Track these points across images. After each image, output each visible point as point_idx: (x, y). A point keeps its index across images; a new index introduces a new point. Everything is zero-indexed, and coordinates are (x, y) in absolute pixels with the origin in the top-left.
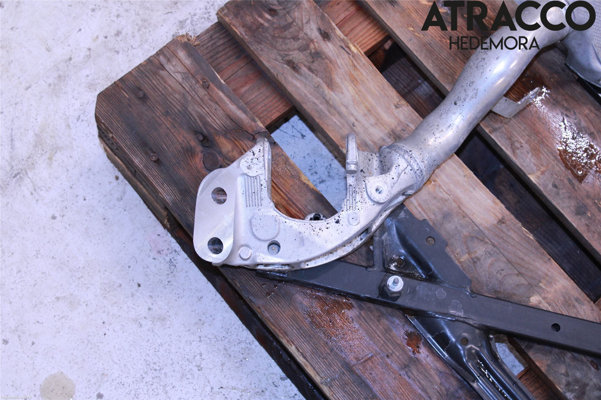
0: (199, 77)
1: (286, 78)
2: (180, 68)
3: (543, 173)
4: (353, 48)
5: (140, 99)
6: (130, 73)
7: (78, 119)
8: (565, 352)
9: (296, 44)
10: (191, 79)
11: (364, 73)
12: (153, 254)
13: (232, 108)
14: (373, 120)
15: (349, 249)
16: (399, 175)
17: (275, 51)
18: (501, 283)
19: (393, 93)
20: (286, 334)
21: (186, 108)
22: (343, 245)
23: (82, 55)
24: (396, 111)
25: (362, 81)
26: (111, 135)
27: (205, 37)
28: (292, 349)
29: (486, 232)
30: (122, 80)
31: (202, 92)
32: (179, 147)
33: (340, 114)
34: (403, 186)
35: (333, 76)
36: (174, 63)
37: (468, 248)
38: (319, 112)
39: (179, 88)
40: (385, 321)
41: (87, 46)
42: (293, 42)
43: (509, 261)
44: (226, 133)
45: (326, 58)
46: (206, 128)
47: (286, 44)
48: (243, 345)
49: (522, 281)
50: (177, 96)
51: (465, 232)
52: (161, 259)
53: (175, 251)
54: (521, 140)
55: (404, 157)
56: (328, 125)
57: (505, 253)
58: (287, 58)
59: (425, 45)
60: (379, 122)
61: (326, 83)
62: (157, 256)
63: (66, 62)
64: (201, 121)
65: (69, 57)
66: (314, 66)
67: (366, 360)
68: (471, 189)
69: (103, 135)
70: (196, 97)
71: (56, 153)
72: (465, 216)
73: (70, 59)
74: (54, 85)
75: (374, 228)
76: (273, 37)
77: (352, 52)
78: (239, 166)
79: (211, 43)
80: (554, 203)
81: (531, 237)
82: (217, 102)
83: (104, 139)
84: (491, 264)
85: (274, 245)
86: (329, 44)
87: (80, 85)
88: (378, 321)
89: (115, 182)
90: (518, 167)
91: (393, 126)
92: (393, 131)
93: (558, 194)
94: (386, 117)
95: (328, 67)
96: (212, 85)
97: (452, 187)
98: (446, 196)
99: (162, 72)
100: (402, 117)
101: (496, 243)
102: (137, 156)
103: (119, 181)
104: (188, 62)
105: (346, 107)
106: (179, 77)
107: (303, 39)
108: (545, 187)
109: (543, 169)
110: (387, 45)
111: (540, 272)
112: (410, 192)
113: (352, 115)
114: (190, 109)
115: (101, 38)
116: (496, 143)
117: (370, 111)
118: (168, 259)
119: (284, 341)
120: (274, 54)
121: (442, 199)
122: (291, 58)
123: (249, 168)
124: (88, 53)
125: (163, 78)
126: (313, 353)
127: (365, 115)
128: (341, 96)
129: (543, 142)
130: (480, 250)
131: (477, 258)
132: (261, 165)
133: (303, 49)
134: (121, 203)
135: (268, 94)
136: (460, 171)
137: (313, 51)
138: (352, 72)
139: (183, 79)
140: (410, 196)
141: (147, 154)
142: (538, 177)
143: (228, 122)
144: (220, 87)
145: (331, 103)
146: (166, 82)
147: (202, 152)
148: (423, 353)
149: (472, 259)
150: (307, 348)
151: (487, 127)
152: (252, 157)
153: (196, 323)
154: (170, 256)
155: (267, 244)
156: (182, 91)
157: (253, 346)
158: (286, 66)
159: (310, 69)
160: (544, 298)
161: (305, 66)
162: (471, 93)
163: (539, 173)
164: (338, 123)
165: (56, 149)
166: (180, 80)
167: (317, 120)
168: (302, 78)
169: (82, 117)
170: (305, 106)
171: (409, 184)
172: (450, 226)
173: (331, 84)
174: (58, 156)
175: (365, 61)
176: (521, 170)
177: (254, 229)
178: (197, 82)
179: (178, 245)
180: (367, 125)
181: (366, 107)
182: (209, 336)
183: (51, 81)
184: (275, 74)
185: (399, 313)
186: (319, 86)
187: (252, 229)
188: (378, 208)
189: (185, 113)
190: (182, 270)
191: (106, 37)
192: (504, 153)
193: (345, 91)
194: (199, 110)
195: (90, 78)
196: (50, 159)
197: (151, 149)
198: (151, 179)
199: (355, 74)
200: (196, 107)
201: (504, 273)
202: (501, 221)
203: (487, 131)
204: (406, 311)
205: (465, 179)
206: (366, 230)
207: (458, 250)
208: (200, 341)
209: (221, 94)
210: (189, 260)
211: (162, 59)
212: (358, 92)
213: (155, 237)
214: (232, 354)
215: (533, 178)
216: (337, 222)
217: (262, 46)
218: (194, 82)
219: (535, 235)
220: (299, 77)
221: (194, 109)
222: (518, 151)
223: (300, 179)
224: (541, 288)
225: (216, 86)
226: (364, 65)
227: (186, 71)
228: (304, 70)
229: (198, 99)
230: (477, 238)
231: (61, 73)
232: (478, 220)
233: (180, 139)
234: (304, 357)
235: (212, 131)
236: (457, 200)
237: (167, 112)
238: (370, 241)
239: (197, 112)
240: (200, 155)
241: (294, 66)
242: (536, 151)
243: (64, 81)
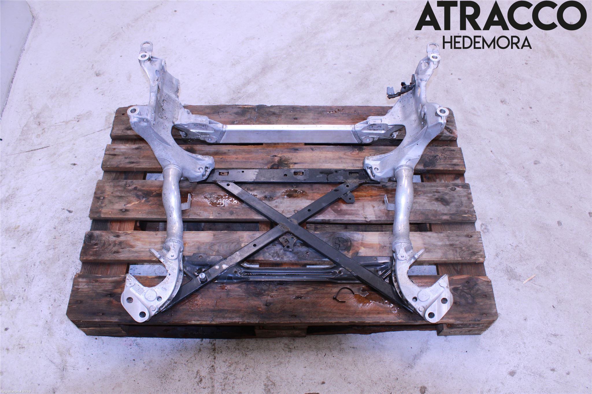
0: (92, 281)
1: (118, 257)
2: (84, 284)
3: (212, 214)
4: (129, 232)
5: (80, 303)
6: (70, 299)
7: (67, 335)
8: (263, 249)
9: (112, 246)
10: (90, 284)
11: (139, 235)
12: (129, 347)
13: (110, 279)
14: (153, 244)
15: (181, 281)
16: (174, 247)
17: (107, 253)
18: (230, 250)
19: (152, 233)
20: (187, 320)
21: (97, 292)
22: (177, 281)
23: (49, 317)
24: (157, 236)
25: (141, 238)
26: (82, 321)
27: (83, 270)
28: (193, 322)
29: (213, 242)
30: (69, 304)
31: (97, 284)
32: (105, 304)
33: (142, 251)
34: (178, 249)
35: (130, 244)
36: (81, 284)
37: (212, 250)
38: (136, 257)
39: (89, 289)
40: (210, 290)
41: (49, 313)
42: (110, 246)
43: (227, 243)
44: (115, 287)
45: (124, 241)
46: (108, 292)
47: (109, 249)
48: (181, 344)
49: (235, 244)
50: (90, 292)
51: (208, 247)
52: (133, 346)
53: (135, 340)
54: (198, 211)
55: (170, 242)
56: (142, 257)
57: (224, 242)
58: (113, 252)
59: (148, 213)
60: (156, 243)
61: (130, 248)
62: (131, 347)
63: (46, 324)
64: (105, 291)
65: (46, 321)
66: (123, 246)
67: (216, 304)
68: (198, 235)
69: (79, 325)
70: (97, 287)
71: (70, 351)
72: (203, 243)
73: (47, 321)
74: (49, 333)
75: (182, 268)
76: (103, 250)
77: (130, 233)
78: (127, 287)
79: (86, 270)
80: (223, 218)
81: (226, 231)
82: (104, 282)
83: (81, 326)
84: (223, 248)
85: (159, 298)
86: (121, 237)
87: (57, 325)
88: (209, 291)
89: (97, 341)
90: (204, 219)
91: (161, 240)
92: (162, 242)
93: (222, 215)
94: (156, 240)
95: (126, 243)
96: (98, 279)
97: (192, 240)
98: (193, 244)
99: (79, 290)
100: (161, 236)
101: (218, 242)
102: (95, 319)
103: (98, 339)
104: (84, 280)
105: (143, 248)
106: (86, 287)
107: (112, 243)
108: (216, 216)
109: (211, 213)
110: (138, 224)
111: (237, 237)
112: (182, 250)
113: (146, 248)
114: (98, 291)
115: (51, 307)
116: (193, 218)
117: (150, 243)
118: (135, 344)
119: (189, 323)
120: (108, 255)
121: (193, 245)
122: (114, 251)
123: (130, 284)
124: (51, 315)
125: (81, 291)
126: (200, 317)
127: (150, 245)
128: (138, 247)
129: (205, 206)
130: (216, 248)
131: (217, 250)
132: (133, 280)
133: (115, 245)
134: (105, 344)
135: (117, 267)
136: (190, 234)
137: (118, 243)
138: (135, 238)
139: (88, 286)
140: (183, 251)
141: (98, 315)
142: (212, 216)
143: (113, 284)
144: (101, 277)
145: (137, 251)
146: (83, 292)
147: (113, 299)
148: (228, 287)
149: (217, 252)
150: (196, 318)
151: (186, 216)
152: (128, 280)
153: (162, 353)
154: (135, 343)
155: (156, 300)
156: (91, 289)
157: (184, 341)
158: (114, 254)
159: (122, 248)
160: (245, 242)
161: (120, 249)
162: (172, 210)
163: (211, 215)
164: (145, 254)
165: (68, 350)
166: (87, 287)
167: (138, 259)
168: (122, 253)
169: (67, 333)
170: (131, 259)
171: (179, 248)
172: (202, 250)
173: (132, 247)
174: (71, 351)
175: (136, 232)
176: (206, 218)
177: (149, 300)
178: (93, 282)
179: (134, 338)
180: (153, 247)
181: (148, 243)
182: (169, 352)
183: (47, 333)
184: (113, 259)
185: (212, 284)
186: (129, 250)
187: (148, 300)
188: (177, 261)
189: (97, 294)
190: (142, 343)
191: (52, 305)
192: (197, 219)
193: (138, 244)
194: (101, 289)
195: (58, 321)
196: (69, 354)
197: (98, 313)
198: (106, 320)
199: (136, 238)
200: (99, 289)
201: (228, 247)
202: (214, 235)
203: (187, 218)
204: (212, 281)
205: (194, 234)
206: (180, 270)
207: (211, 253)
208: (168, 356)
209: (103, 279)
210: (142, 338)
211: (76, 287)
212: (142, 241)
213: (125, 342)
214: (181, 349)
215: (211, 217)
216: (170, 275)
217: (102, 256)
218: (92, 284)
219: (226, 230)
220: (121, 253)
221: (100, 290)
222: (200, 215)
223: (149, 278)
224: (241, 241)
225: (99, 278)
226: (136, 233)
227: (86, 283)
228: (121, 250)
229: (98, 287)
230: (212, 245)
231: (48, 328)
232: (208, 241)
233: (104, 302)
234: (199, 321)
235: (111, 291)
236: (197, 242)
237: (92, 299)
238: (184, 273)
239: (101, 290)
240: (114, 300)
241: (117, 252)
242: (205, 210)
243: (51, 329)
